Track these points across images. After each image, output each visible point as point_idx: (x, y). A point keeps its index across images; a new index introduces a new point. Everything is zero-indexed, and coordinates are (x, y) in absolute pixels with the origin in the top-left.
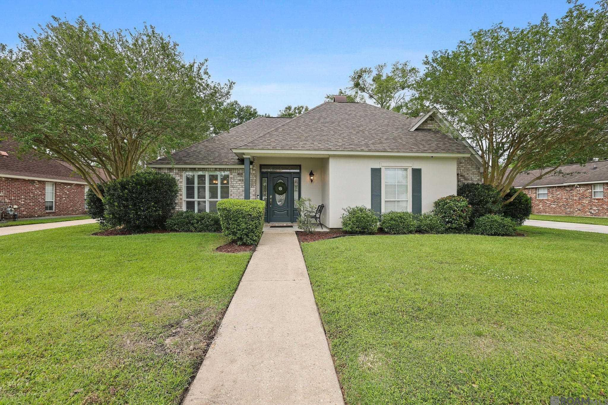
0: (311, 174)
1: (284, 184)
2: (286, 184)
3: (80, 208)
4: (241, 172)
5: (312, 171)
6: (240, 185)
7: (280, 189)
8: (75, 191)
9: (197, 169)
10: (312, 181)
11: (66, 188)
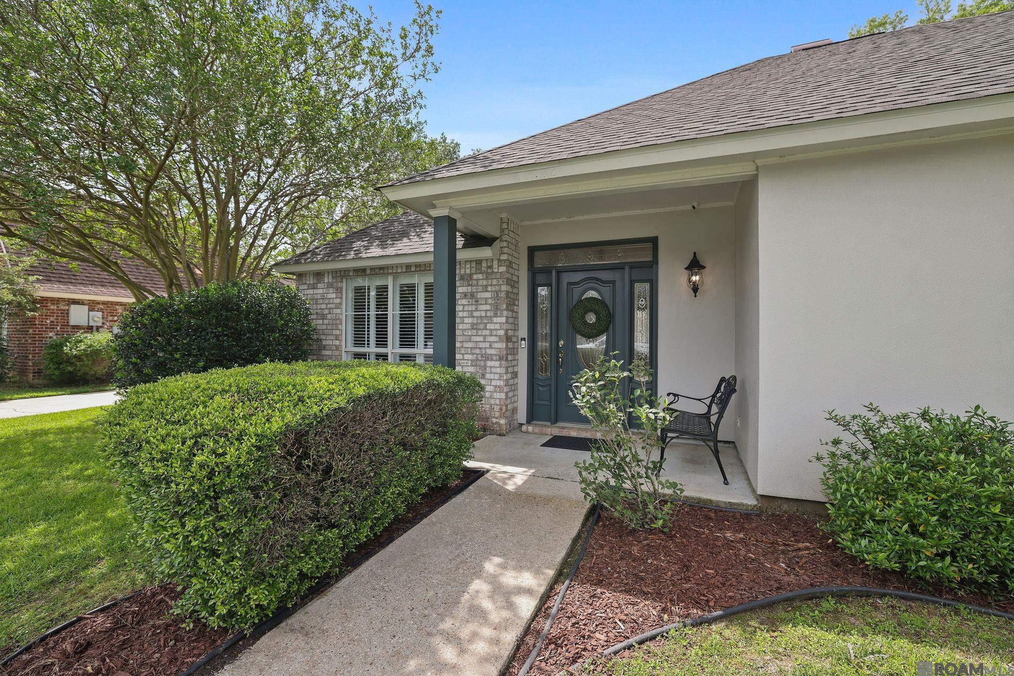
0: (695, 265)
1: (602, 302)
2: (609, 302)
4: (468, 271)
5: (695, 253)
6: (466, 308)
7: (591, 318)
9: (368, 272)
10: (695, 289)
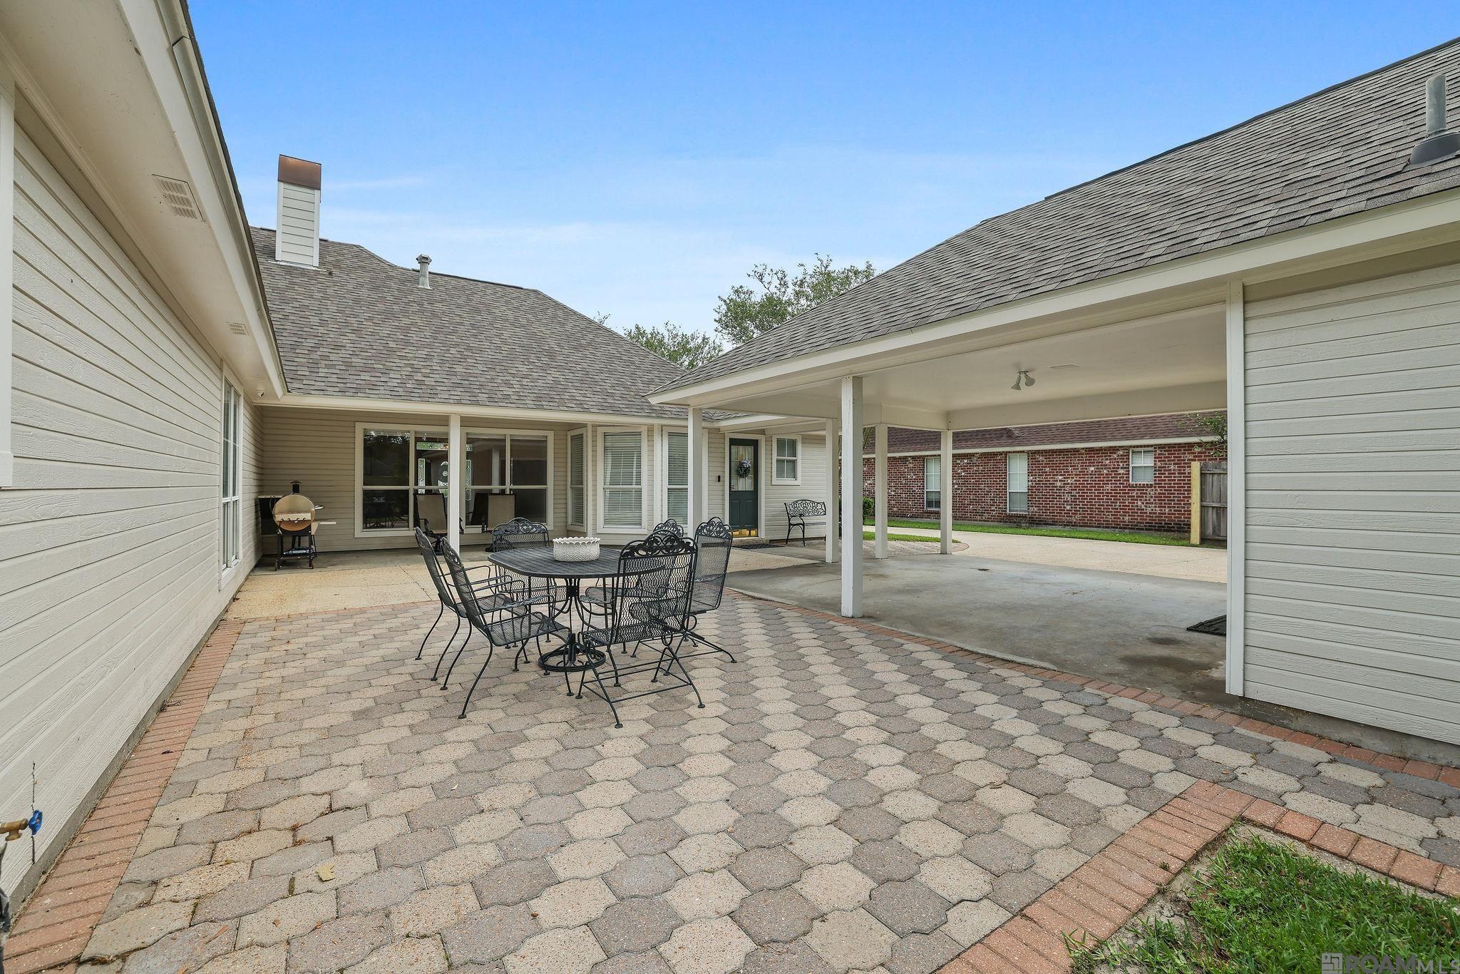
3: (993, 508)
8: (981, 468)
11: (959, 464)
